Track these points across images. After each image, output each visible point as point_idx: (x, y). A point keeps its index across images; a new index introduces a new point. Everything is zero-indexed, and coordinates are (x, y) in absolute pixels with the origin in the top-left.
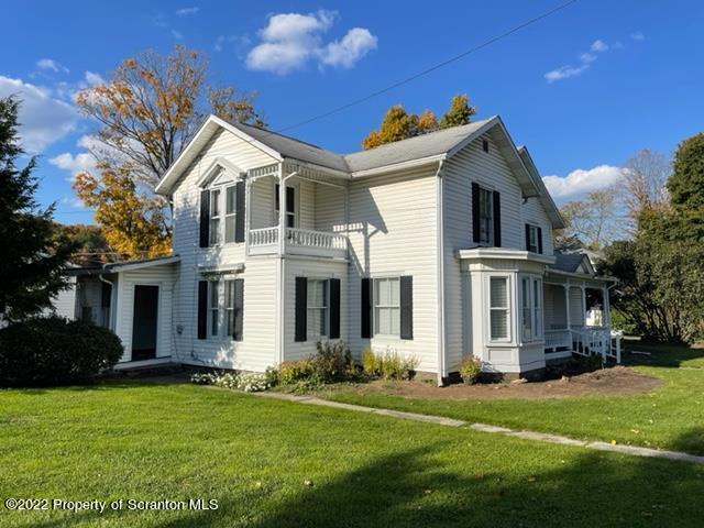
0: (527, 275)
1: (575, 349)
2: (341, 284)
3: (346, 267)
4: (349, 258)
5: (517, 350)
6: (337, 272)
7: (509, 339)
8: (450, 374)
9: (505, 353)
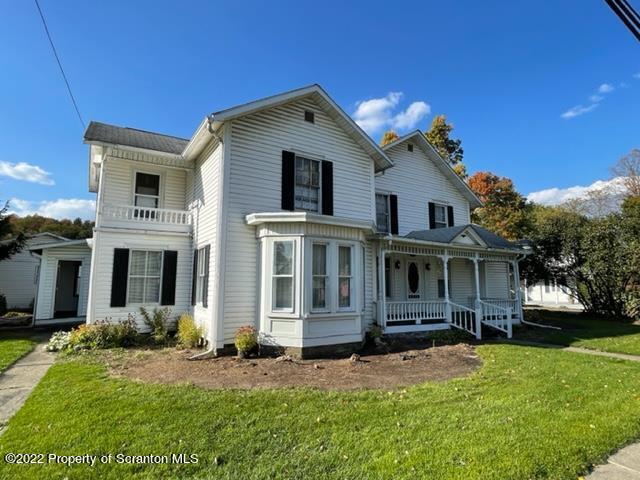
0: (327, 240)
1: (453, 322)
2: (179, 256)
3: (187, 240)
4: (192, 232)
5: (301, 322)
6: (172, 244)
7: (291, 310)
8: (225, 346)
9: (287, 324)
